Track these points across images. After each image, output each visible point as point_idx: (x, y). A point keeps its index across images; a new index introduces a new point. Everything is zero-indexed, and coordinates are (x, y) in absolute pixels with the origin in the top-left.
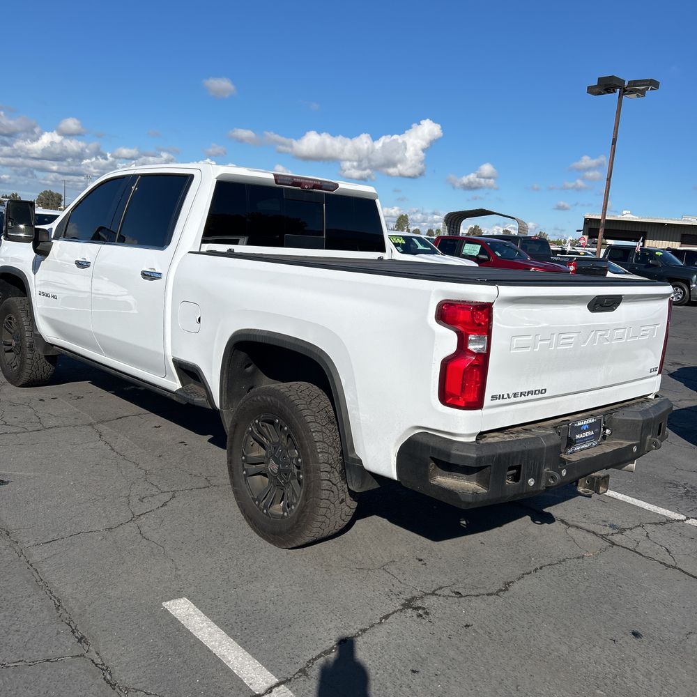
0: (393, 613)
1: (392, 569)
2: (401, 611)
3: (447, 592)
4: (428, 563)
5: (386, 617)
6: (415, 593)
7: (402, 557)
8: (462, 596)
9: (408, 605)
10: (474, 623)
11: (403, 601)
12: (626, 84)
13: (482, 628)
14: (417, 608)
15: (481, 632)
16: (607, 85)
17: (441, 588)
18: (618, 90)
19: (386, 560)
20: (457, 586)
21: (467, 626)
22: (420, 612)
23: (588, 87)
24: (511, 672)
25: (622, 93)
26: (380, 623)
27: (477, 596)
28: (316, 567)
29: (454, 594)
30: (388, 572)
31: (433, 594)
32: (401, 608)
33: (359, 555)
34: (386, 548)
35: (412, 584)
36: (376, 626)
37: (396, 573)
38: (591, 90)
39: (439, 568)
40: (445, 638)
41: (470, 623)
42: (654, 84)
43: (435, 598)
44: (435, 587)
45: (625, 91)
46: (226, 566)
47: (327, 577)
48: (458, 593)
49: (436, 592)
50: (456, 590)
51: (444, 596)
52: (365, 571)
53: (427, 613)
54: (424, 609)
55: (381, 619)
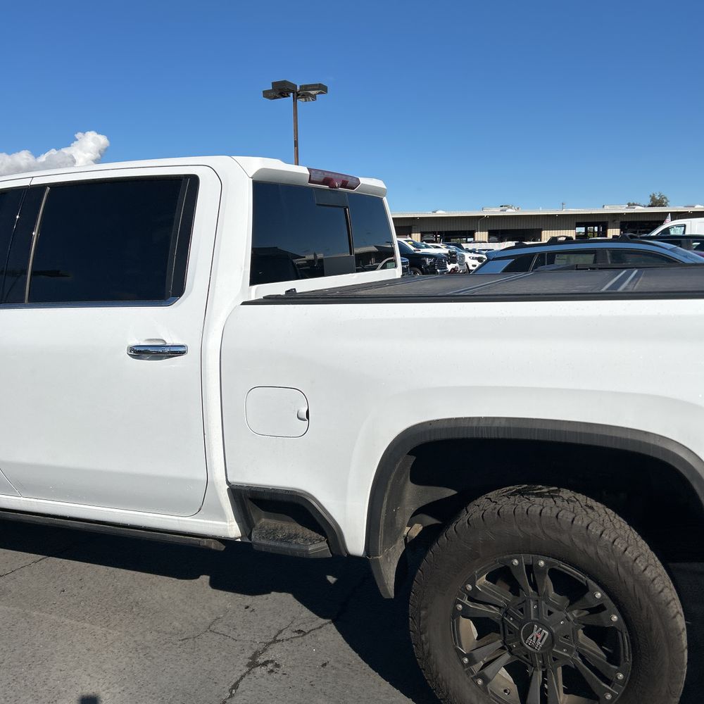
0: (241, 679)
1: (220, 627)
2: (248, 672)
3: (287, 634)
4: (256, 608)
5: (236, 686)
6: (256, 647)
7: (226, 611)
8: (305, 634)
9: (253, 664)
10: (329, 659)
11: (247, 661)
12: (298, 88)
13: (338, 661)
14: (265, 664)
15: (340, 666)
16: (281, 90)
17: (280, 632)
18: (291, 94)
19: (209, 620)
20: (295, 624)
21: (324, 665)
22: (270, 666)
23: (264, 92)
24: (387, 700)
25: (295, 97)
26: (232, 696)
27: (320, 627)
28: (130, 655)
29: (296, 635)
30: (218, 633)
31: (275, 641)
32: (247, 669)
33: (176, 624)
34: (204, 606)
35: (248, 638)
36: (228, 701)
37: (225, 630)
38: (267, 94)
39: (270, 610)
40: (307, 687)
41: (326, 660)
42: (322, 89)
43: (277, 646)
44: (274, 633)
45: (298, 95)
46: (11, 693)
47: (148, 663)
48: (300, 631)
49: (278, 638)
50: (297, 629)
51: (287, 640)
52: (191, 640)
53: (277, 666)
54: (272, 661)
55: (230, 691)
